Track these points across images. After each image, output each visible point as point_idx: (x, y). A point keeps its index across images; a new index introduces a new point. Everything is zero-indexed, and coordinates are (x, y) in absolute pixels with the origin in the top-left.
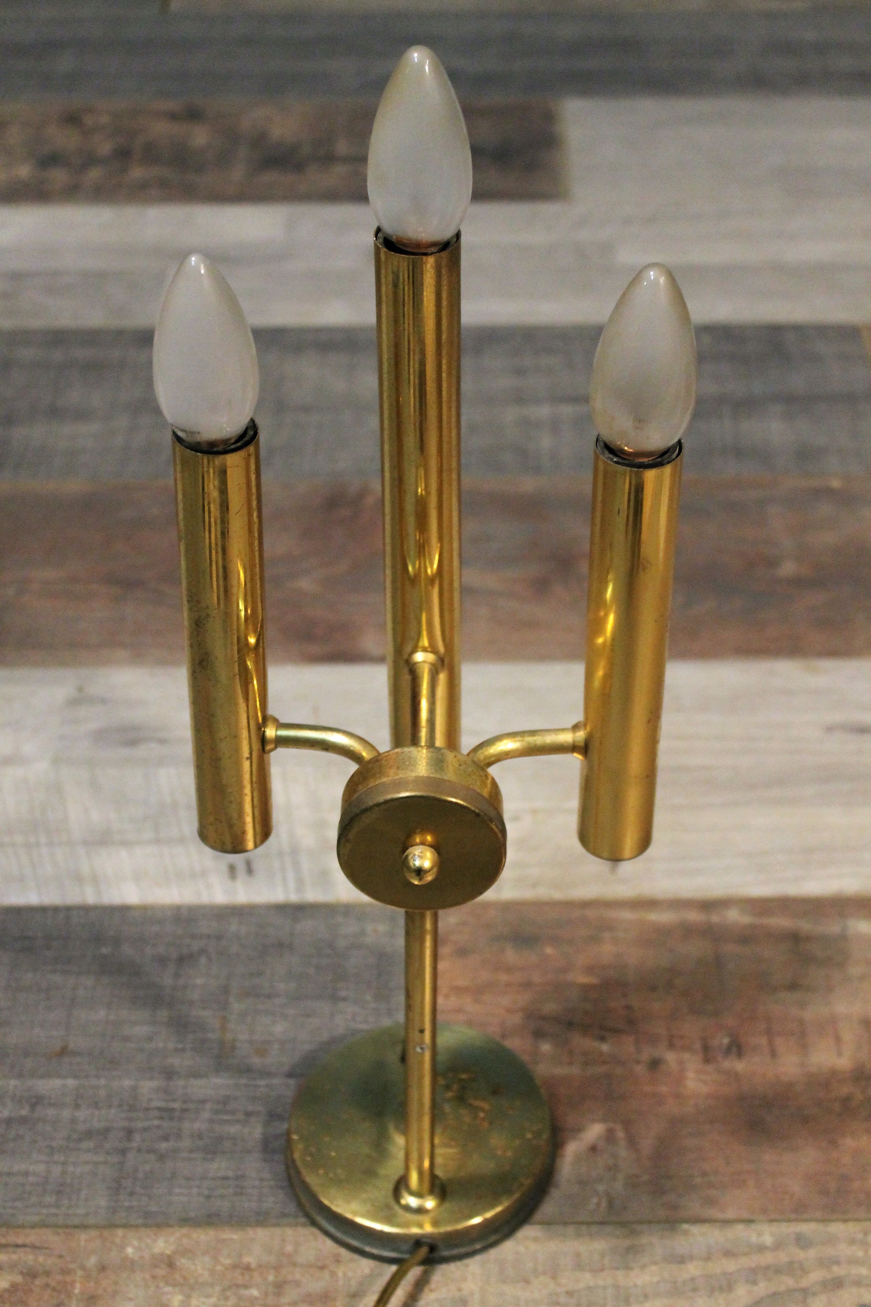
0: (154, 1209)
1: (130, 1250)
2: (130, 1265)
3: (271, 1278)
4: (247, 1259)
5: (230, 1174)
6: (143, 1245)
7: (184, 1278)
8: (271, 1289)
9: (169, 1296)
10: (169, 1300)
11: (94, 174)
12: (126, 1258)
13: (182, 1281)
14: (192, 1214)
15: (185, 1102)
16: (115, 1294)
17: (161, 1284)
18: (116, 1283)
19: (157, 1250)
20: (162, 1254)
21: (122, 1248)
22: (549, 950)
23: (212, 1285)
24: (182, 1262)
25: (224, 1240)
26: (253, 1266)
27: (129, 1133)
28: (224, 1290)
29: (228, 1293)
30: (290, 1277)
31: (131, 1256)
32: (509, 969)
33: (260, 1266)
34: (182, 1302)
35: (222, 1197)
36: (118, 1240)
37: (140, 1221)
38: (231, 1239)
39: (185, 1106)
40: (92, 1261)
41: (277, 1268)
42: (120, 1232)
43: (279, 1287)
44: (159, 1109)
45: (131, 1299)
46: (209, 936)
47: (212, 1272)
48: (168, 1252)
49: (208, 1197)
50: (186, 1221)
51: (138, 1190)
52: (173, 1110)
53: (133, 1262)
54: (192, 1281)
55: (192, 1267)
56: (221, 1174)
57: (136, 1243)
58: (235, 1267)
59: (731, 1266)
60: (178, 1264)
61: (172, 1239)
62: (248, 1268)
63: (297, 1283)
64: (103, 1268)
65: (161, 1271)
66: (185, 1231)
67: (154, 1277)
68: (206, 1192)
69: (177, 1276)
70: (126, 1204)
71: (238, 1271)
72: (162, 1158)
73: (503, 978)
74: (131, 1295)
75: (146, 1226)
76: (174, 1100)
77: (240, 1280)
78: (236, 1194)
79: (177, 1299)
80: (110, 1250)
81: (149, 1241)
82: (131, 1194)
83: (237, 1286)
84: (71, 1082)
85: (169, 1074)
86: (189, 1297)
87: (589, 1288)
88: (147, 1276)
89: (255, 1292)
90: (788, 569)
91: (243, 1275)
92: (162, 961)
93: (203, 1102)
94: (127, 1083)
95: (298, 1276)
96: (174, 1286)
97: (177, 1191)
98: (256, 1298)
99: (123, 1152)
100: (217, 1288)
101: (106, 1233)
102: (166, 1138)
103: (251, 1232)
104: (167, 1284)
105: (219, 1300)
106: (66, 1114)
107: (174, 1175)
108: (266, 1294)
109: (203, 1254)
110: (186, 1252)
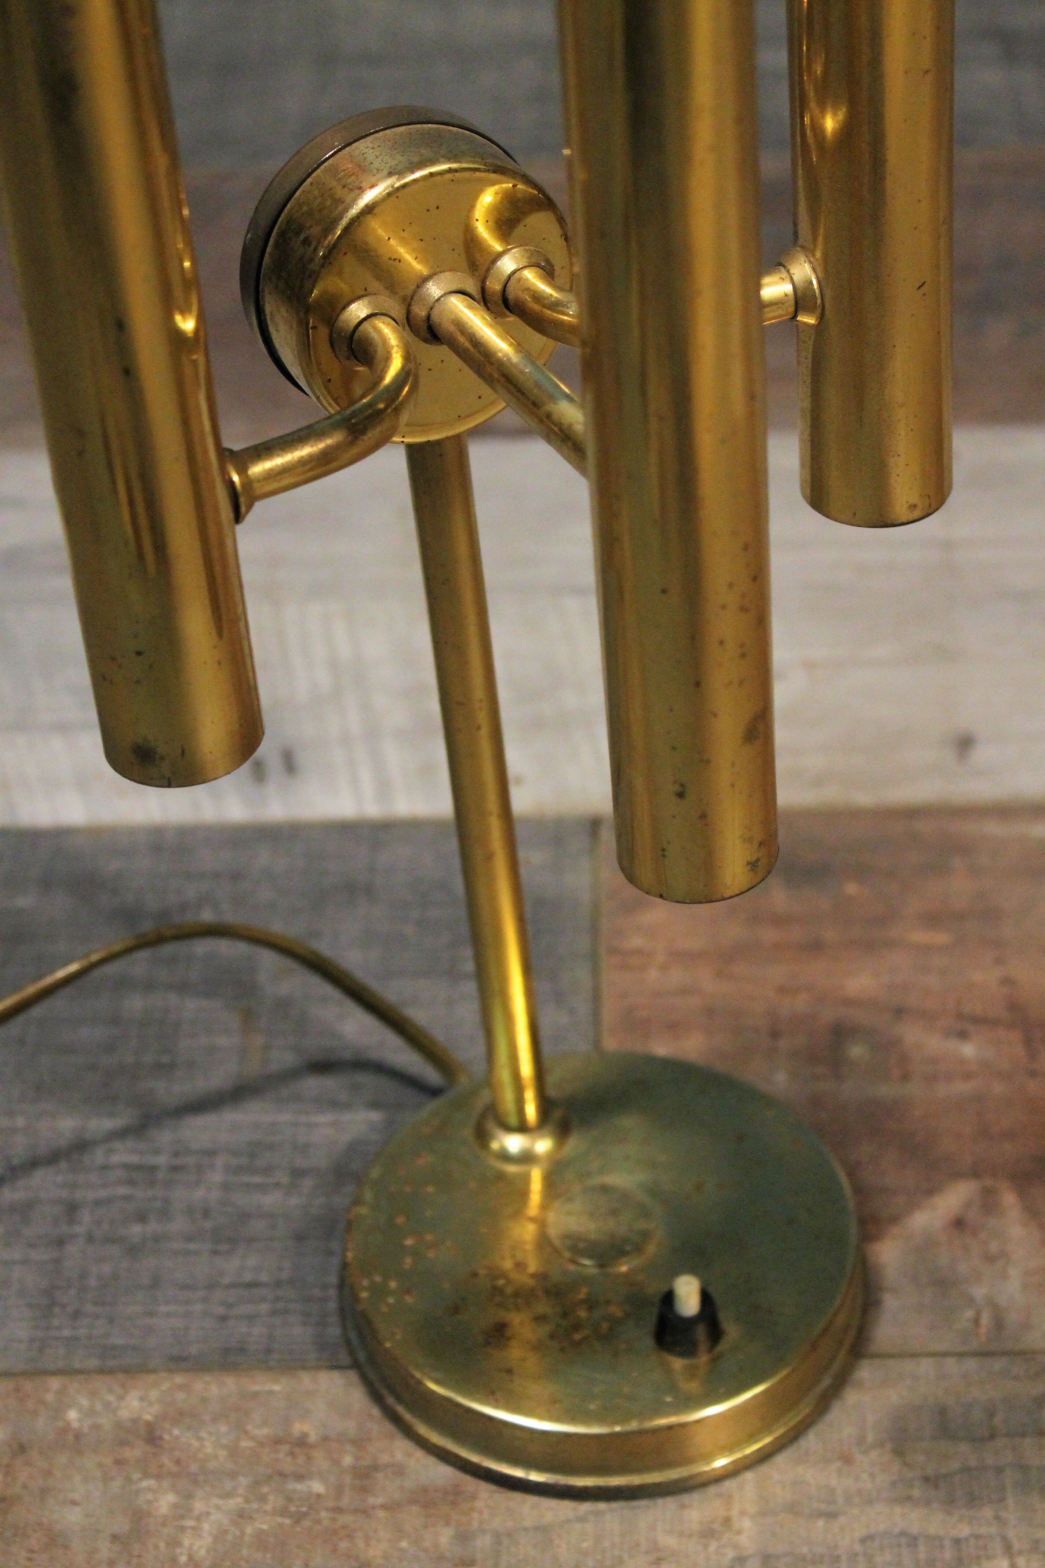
0: (120, 1341)
1: (73, 1415)
2: (76, 1442)
3: (348, 1460)
4: (298, 1428)
5: (264, 1277)
6: (98, 1407)
7: (178, 1462)
8: (348, 1479)
9: (150, 1496)
10: (150, 1502)
12: (66, 1429)
13: (175, 1469)
14: (194, 1350)
15: (176, 1154)
16: (44, 1492)
17: (136, 1476)
18: (48, 1473)
19: (124, 1414)
20: (135, 1421)
21: (58, 1412)
22: (851, 889)
23: (233, 1475)
24: (175, 1433)
25: (255, 1395)
26: (313, 1438)
27: (72, 1209)
28: (257, 1483)
29: (265, 1489)
30: (384, 1458)
31: (75, 1425)
32: (779, 921)
33: (326, 1439)
34: (175, 1506)
35: (251, 1318)
36: (49, 1397)
37: (93, 1363)
38: (271, 1392)
39: (178, 1162)
42: (55, 1383)
44: (128, 1167)
45: (74, 1503)
46: (217, 875)
47: (234, 1452)
48: (148, 1417)
49: (223, 1319)
50: (181, 1362)
51: (89, 1308)
52: (152, 1169)
53: (78, 1436)
54: (194, 1468)
55: (195, 1444)
56: (248, 1277)
57: (85, 1402)
58: (277, 1441)
60: (167, 1437)
61: (154, 1394)
62: (302, 1442)
63: (399, 1470)
64: (21, 1448)
65: (134, 1452)
66: (179, 1379)
67: (119, 1462)
68: (221, 1310)
69: (167, 1462)
70: (66, 1333)
71: (286, 1448)
72: (133, 1251)
73: (769, 935)
74: (76, 1496)
75: (101, 1371)
76: (157, 1152)
77: (288, 1465)
78: (274, 1313)
79: (166, 1502)
80: (35, 1413)
81: (111, 1398)
82: (76, 1315)
83: (282, 1475)
86: (190, 1496)
87: (966, 1470)
88: (108, 1461)
89: (317, 1487)
91: (292, 1454)
93: (211, 1153)
94: (67, 1123)
95: (399, 1456)
96: (158, 1477)
97: (163, 1309)
98: (319, 1496)
99: (60, 1242)
100: (244, 1481)
101: (28, 1386)
102: (142, 1218)
103: (306, 1379)
104: (146, 1475)
105: (247, 1501)
107: (156, 1283)
108: (339, 1490)
109: (215, 1420)
110: (179, 1416)
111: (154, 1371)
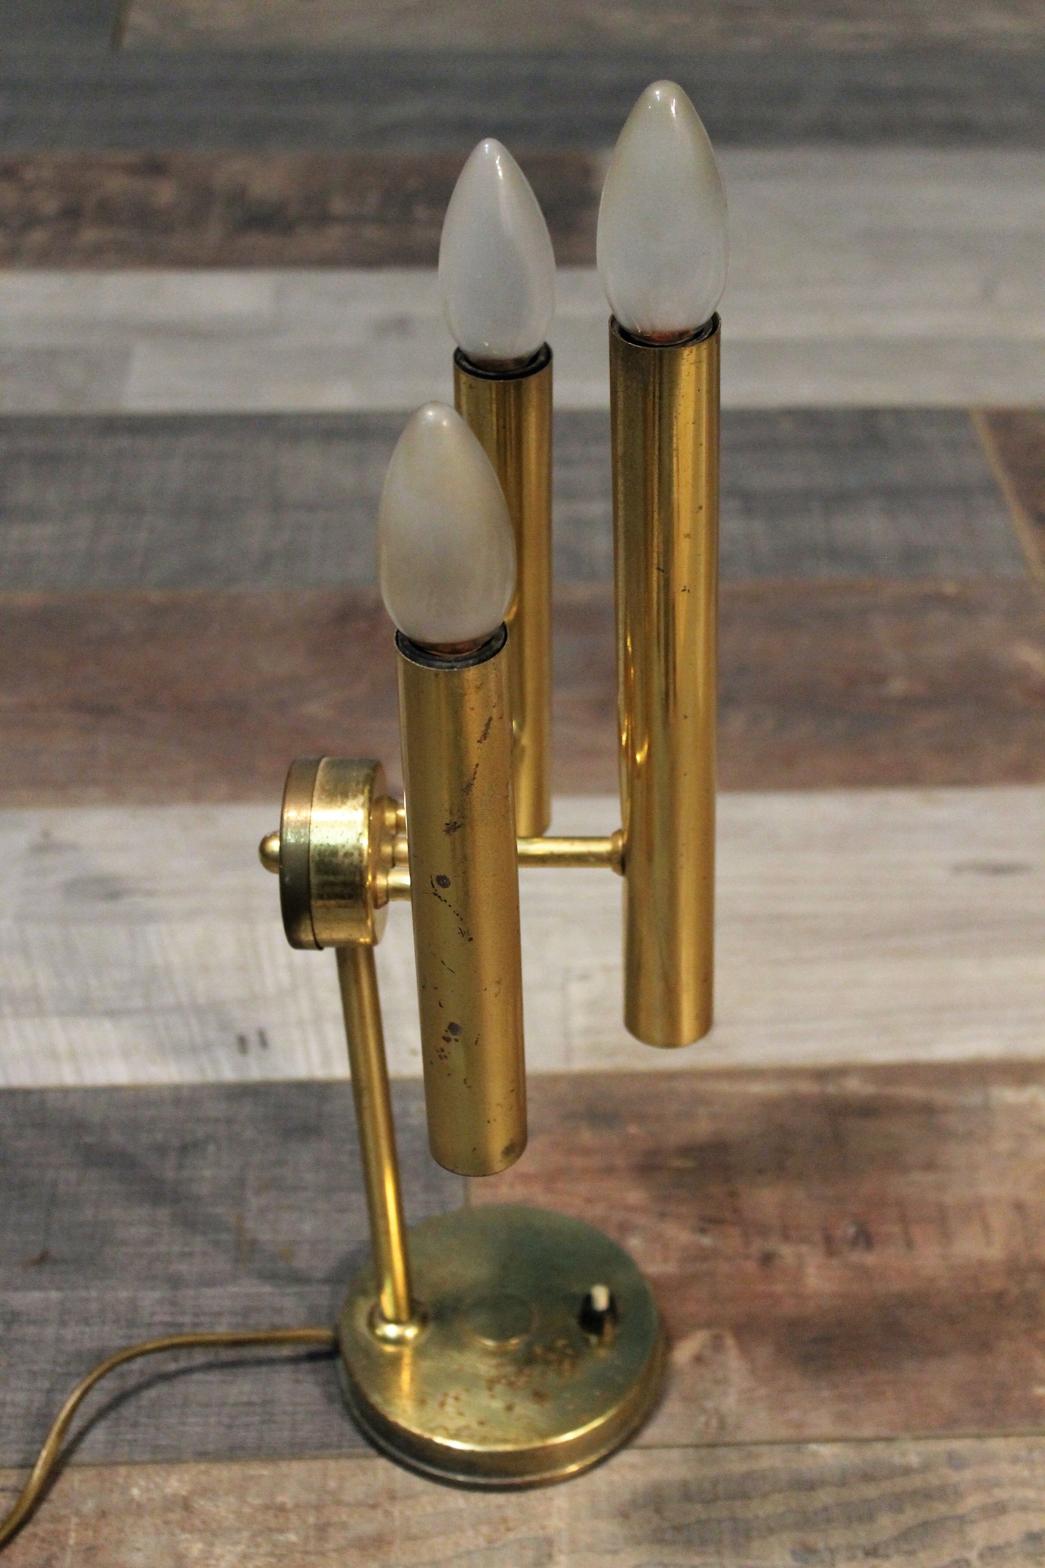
0: (164, 1442)
1: (135, 1492)
2: (138, 1510)
3: (311, 1520)
4: (280, 1499)
5: (255, 1398)
6: (152, 1486)
7: (204, 1522)
8: (312, 1532)
9: (185, 1545)
10: (186, 1548)
11: (38, 237)
12: (132, 1500)
13: (201, 1526)
14: (211, 1447)
15: (197, 1315)
16: (119, 1543)
17: (177, 1531)
18: (121, 1530)
19: (168, 1491)
20: (175, 1495)
21: (125, 1490)
22: (633, 1129)
23: (239, 1530)
24: (200, 1503)
25: (252, 1477)
26: (290, 1504)
28: (254, 1536)
29: (259, 1540)
30: (335, 1519)
31: (137, 1498)
32: (586, 1152)
33: (297, 1506)
34: (202, 1551)
35: (247, 1425)
36: (121, 1480)
37: (147, 1457)
38: (261, 1476)
39: (196, 1320)
40: (89, 1506)
41: (318, 1508)
42: (123, 1470)
43: (322, 1529)
45: (139, 1550)
46: (217, 1120)
47: (239, 1514)
48: (184, 1493)
49: (230, 1427)
50: (202, 1456)
51: (144, 1420)
52: (181, 1325)
53: (139, 1506)
54: (214, 1526)
55: (214, 1509)
56: (245, 1399)
57: (143, 1483)
58: (267, 1508)
59: (870, 1491)
60: (196, 1506)
61: (186, 1477)
62: (282, 1509)
63: (344, 1526)
64: (103, 1514)
65: (176, 1516)
66: (203, 1467)
67: (167, 1523)
68: (226, 1421)
69: (197, 1522)
70: (129, 1437)
71: (271, 1512)
73: (579, 1162)
74: (138, 1545)
75: (155, 1462)
76: (183, 1313)
77: (273, 1523)
78: (263, 1422)
79: (196, 1548)
80: (111, 1491)
81: (158, 1480)
82: (135, 1425)
83: (270, 1530)
84: (54, 1295)
85: (175, 1282)
86: (212, 1545)
87: (699, 1522)
88: (159, 1522)
89: (292, 1537)
90: (897, 686)
91: (276, 1516)
92: (161, 1150)
93: (219, 1314)
94: (124, 1294)
95: (344, 1517)
96: (191, 1532)
97: (192, 1420)
98: (294, 1544)
100: (246, 1534)
101: (106, 1472)
103: (284, 1467)
104: (183, 1530)
105: (249, 1547)
106: (50, 1332)
107: (186, 1403)
108: (306, 1539)
109: (227, 1494)
110: (206, 1492)
111: (184, 1462)
